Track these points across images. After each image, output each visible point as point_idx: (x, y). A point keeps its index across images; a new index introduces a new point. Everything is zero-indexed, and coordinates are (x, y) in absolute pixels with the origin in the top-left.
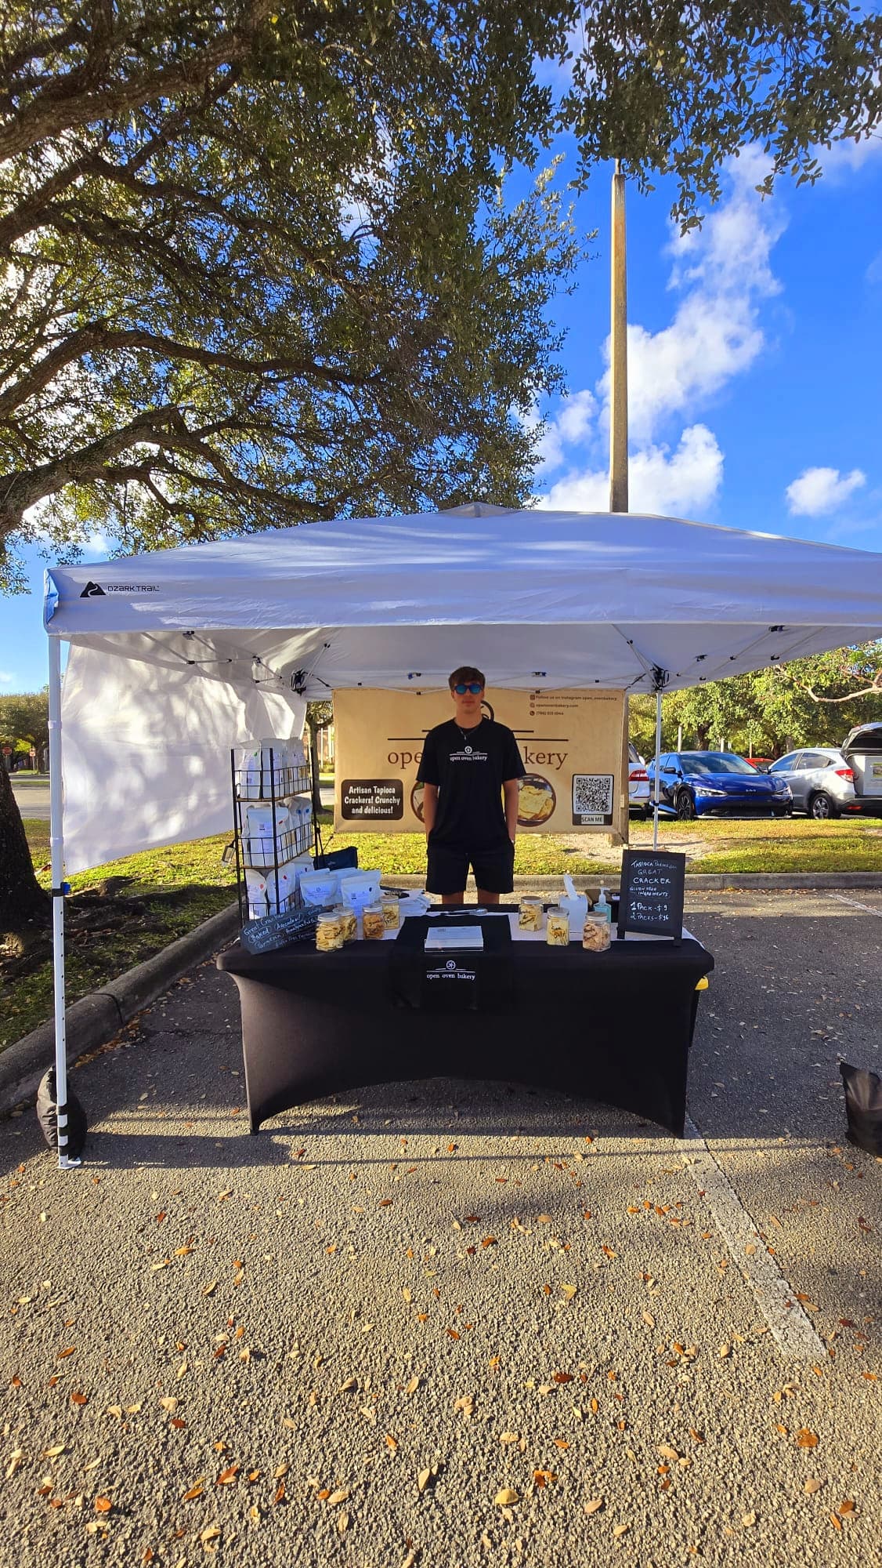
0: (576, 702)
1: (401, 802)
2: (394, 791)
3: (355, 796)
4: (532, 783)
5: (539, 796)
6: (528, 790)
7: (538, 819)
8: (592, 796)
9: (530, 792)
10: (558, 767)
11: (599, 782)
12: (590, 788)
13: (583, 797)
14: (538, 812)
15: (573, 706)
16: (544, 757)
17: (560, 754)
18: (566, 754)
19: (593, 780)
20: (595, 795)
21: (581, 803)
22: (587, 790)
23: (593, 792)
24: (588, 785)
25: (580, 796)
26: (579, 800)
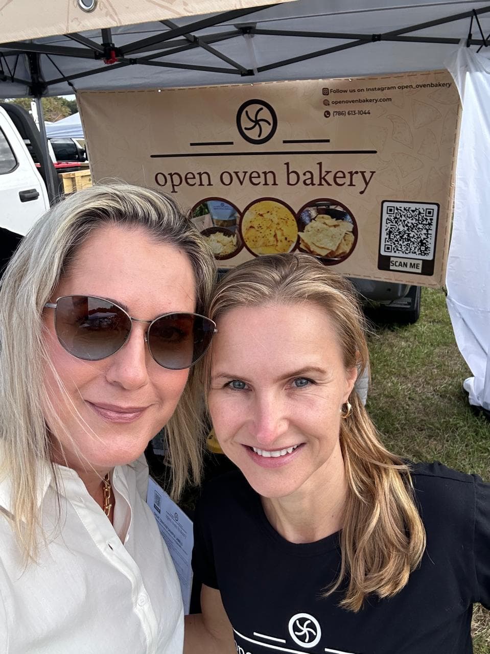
0: (387, 94)
4: (328, 212)
5: (336, 229)
6: (323, 220)
7: (335, 257)
8: (407, 232)
9: (325, 223)
10: (363, 190)
11: (418, 213)
12: (404, 221)
13: (395, 234)
14: (334, 249)
15: (384, 100)
16: (344, 177)
17: (365, 172)
18: (373, 173)
19: (409, 210)
20: (411, 232)
21: (391, 241)
22: (400, 223)
23: (409, 227)
24: (403, 217)
25: (390, 232)
26: (389, 238)
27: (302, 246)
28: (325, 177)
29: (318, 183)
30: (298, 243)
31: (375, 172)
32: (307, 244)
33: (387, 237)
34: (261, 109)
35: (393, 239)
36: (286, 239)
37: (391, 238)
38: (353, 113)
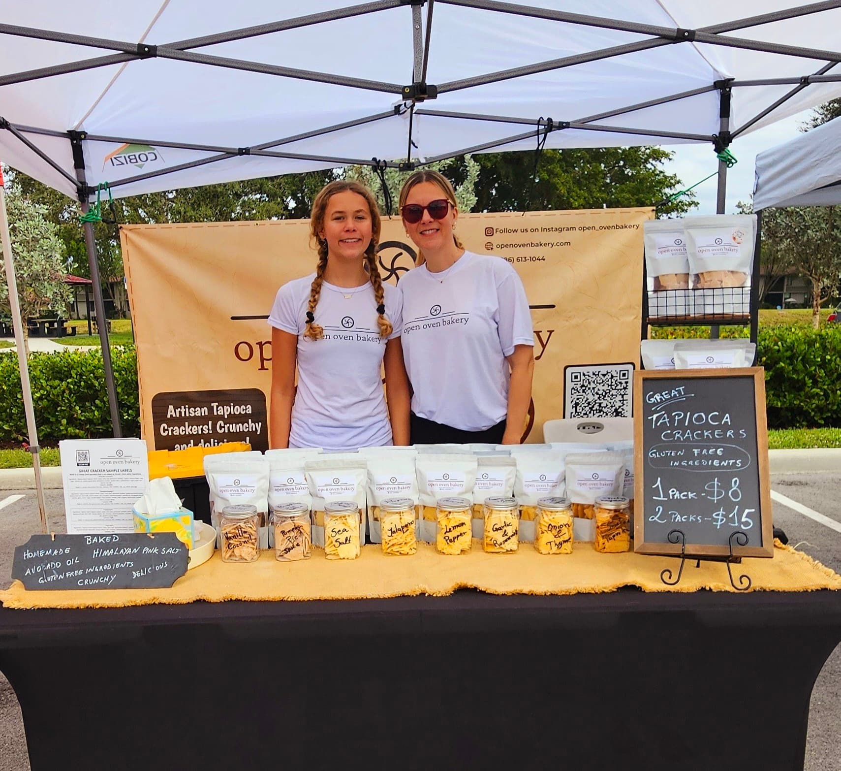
0: (566, 236)
1: (264, 429)
2: (249, 411)
3: (179, 421)
8: (598, 401)
10: (539, 355)
11: (610, 377)
12: (594, 388)
13: (583, 406)
15: (562, 244)
17: (541, 331)
18: (551, 332)
19: (598, 375)
20: (602, 401)
21: (578, 415)
22: (589, 391)
23: (600, 395)
24: (592, 383)
25: (577, 404)
26: (576, 411)
31: (553, 331)
33: (574, 410)
34: (400, 254)
35: (581, 413)
37: (578, 411)
38: (523, 259)
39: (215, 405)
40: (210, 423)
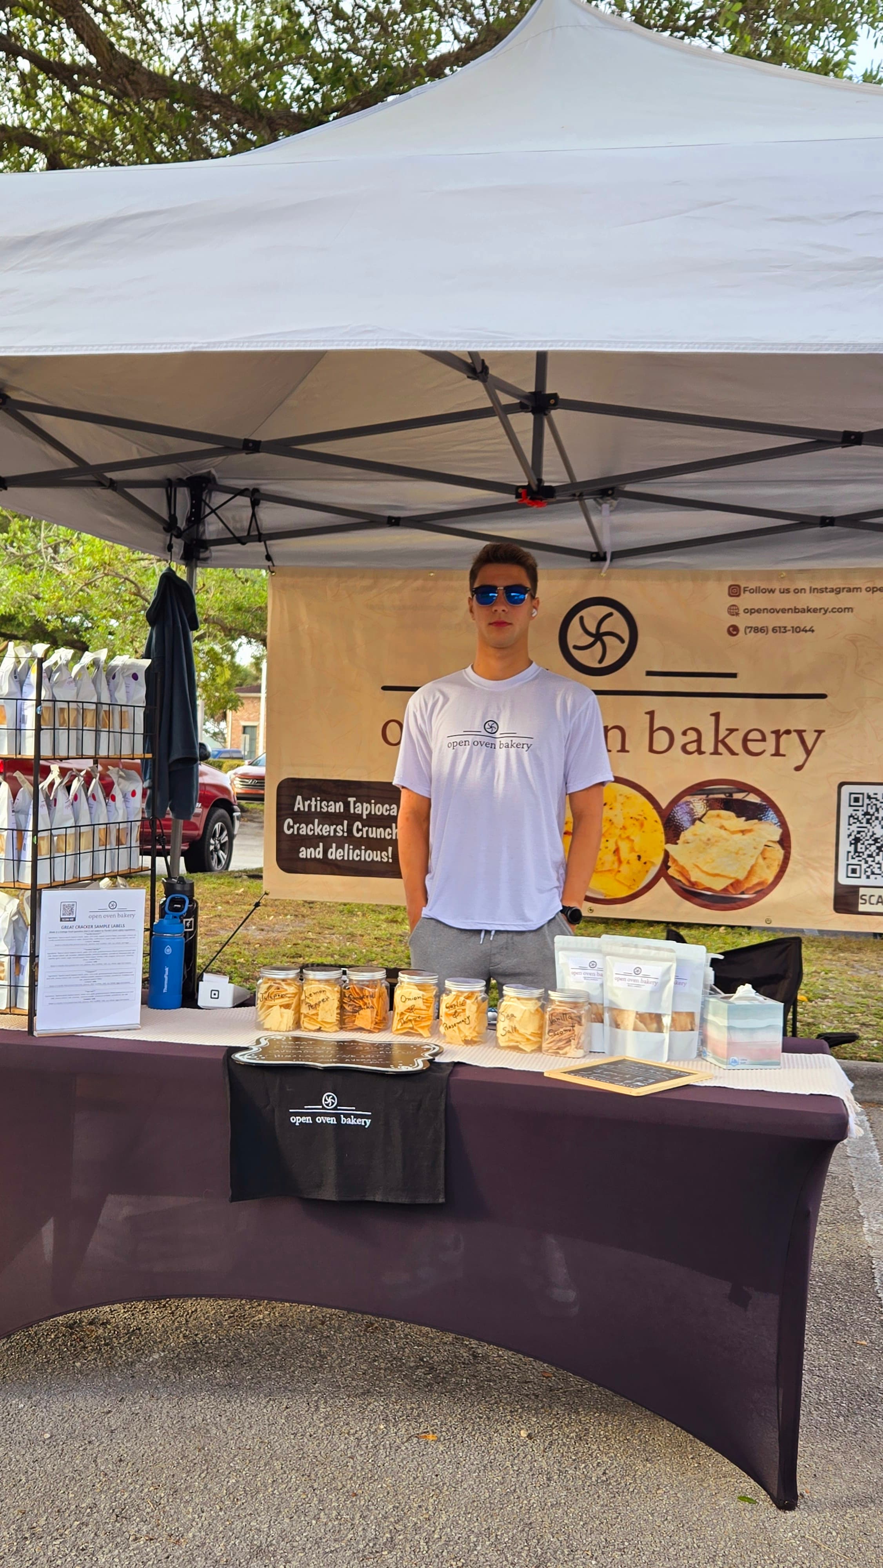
0: (848, 600)
4: (728, 804)
5: (745, 837)
6: (719, 822)
7: (743, 893)
9: (722, 827)
10: (800, 764)
13: (866, 843)
14: (741, 876)
15: (841, 610)
16: (764, 739)
17: (805, 731)
18: (820, 732)
21: (859, 856)
22: (877, 822)
24: (880, 811)
25: (857, 840)
26: (856, 851)
27: (671, 872)
28: (726, 740)
29: (712, 751)
30: (665, 866)
31: (823, 731)
32: (683, 868)
33: (852, 848)
34: (610, 615)
35: (864, 853)
36: (639, 857)
37: (859, 850)
38: (782, 630)
39: (352, 800)
40: (346, 822)
